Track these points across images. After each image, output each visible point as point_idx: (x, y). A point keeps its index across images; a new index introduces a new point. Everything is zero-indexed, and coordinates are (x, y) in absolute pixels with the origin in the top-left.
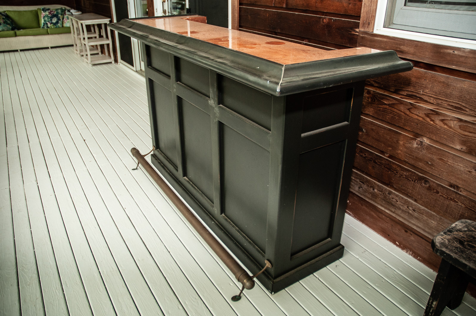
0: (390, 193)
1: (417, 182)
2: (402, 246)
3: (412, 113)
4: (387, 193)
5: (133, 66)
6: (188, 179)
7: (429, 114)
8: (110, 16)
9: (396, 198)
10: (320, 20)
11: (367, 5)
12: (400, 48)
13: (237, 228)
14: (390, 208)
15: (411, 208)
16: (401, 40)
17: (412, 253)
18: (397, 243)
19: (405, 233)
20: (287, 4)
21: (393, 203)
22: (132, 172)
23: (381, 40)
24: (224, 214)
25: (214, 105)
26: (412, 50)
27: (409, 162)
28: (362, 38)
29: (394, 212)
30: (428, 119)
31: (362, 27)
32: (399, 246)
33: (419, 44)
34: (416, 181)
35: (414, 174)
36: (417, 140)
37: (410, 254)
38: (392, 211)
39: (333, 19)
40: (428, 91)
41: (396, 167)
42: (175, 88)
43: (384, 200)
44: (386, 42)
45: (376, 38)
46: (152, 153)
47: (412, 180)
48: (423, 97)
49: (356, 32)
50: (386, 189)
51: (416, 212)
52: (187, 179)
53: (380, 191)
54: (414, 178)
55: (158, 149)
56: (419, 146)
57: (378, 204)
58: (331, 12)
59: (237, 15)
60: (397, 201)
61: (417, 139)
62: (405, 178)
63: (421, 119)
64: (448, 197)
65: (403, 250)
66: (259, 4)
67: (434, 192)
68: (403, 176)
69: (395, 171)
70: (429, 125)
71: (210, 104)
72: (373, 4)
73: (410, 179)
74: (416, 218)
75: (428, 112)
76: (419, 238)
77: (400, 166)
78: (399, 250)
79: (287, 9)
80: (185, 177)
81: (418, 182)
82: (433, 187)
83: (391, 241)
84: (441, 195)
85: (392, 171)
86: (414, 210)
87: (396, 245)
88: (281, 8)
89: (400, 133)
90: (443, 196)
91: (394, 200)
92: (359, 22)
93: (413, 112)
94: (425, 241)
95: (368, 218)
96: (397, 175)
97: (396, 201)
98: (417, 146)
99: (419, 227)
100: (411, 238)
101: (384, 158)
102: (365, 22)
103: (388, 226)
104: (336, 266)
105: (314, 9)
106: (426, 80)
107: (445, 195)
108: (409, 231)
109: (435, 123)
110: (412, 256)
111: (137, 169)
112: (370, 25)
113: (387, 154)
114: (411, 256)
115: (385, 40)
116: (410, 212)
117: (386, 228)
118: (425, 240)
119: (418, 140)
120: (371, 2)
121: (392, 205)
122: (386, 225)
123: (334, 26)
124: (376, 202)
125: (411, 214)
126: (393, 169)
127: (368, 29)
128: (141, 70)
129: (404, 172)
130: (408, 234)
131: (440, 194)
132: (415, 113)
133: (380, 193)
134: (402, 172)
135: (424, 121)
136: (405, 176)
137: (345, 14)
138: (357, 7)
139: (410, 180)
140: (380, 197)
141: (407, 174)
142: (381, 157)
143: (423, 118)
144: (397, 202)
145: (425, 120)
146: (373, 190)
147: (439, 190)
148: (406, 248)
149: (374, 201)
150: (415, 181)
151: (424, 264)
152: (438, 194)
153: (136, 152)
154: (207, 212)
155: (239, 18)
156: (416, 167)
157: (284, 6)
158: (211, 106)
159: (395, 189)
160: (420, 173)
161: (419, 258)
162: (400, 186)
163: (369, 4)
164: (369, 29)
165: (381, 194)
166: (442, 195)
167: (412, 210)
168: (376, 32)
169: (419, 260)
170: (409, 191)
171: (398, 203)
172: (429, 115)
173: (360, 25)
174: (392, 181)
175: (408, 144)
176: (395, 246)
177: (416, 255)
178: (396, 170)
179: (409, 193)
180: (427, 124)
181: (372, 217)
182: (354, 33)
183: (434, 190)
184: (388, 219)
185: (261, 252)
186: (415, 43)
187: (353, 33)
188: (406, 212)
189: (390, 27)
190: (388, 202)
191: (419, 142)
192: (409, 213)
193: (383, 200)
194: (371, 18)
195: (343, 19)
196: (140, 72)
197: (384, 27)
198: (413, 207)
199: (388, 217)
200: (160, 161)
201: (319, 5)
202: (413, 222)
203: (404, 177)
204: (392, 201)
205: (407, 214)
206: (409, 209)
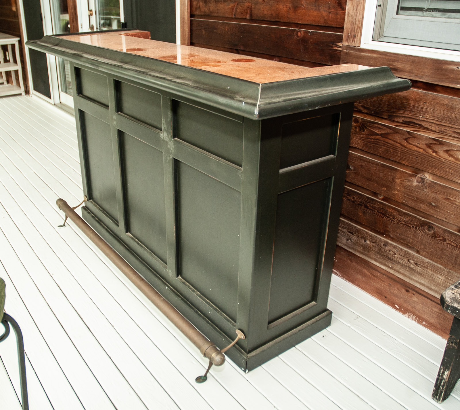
0: (386, 244)
1: (419, 229)
2: (402, 309)
3: (411, 144)
4: (382, 244)
5: (50, 98)
6: (132, 236)
7: (431, 144)
8: (18, 34)
9: (394, 250)
10: (294, 34)
11: (352, 13)
12: (393, 65)
13: (199, 293)
14: (386, 263)
15: (412, 262)
16: (394, 55)
17: (416, 318)
18: (396, 306)
19: (407, 293)
20: (251, 15)
21: (390, 256)
22: (59, 229)
23: (370, 56)
24: (181, 277)
25: (167, 139)
26: (408, 67)
27: (408, 204)
28: (347, 54)
29: (391, 268)
30: (430, 151)
31: (346, 41)
32: (399, 310)
33: (416, 60)
34: (418, 228)
35: (415, 218)
36: (417, 177)
37: (412, 319)
38: (389, 267)
39: (309, 32)
40: (428, 116)
41: (393, 211)
42: (115, 120)
43: (379, 254)
44: (376, 58)
45: (363, 54)
46: (83, 205)
47: (413, 227)
48: (423, 124)
49: (338, 47)
50: (381, 240)
51: (419, 265)
52: (130, 235)
53: (373, 243)
54: (415, 224)
55: (91, 200)
56: (420, 184)
57: (371, 258)
58: (307, 23)
59: (187, 30)
60: (395, 253)
61: (417, 175)
62: (404, 224)
63: (421, 151)
64: (457, 245)
65: (404, 314)
66: (216, 15)
67: (440, 240)
68: (401, 222)
69: (391, 216)
70: (431, 157)
71: (163, 138)
72: (358, 13)
73: (410, 225)
74: (420, 274)
75: (429, 142)
76: (424, 298)
77: (398, 211)
78: (399, 314)
79: (252, 20)
80: (128, 234)
81: (420, 229)
82: (439, 233)
83: (388, 304)
84: (448, 244)
85: (388, 217)
86: (416, 264)
87: (395, 309)
88: (244, 20)
89: (396, 169)
90: (451, 245)
91: (391, 252)
92: (342, 35)
93: (410, 142)
94: (431, 302)
95: (359, 277)
96: (395, 221)
97: (394, 254)
98: (417, 184)
99: (423, 285)
100: (414, 299)
101: (378, 202)
102: (349, 34)
103: (385, 286)
104: (323, 336)
105: (286, 20)
106: (426, 103)
107: (453, 242)
108: (410, 290)
109: (438, 155)
110: (415, 321)
111: (64, 225)
112: (356, 38)
113: (381, 195)
114: (414, 321)
115: (375, 55)
116: (412, 266)
117: (382, 288)
118: (431, 300)
119: (419, 177)
120: (356, 10)
121: (389, 259)
122: (382, 285)
123: (311, 40)
124: (369, 257)
125: (412, 269)
126: (388, 214)
127: (354, 42)
128: (60, 103)
129: (402, 217)
130: (410, 294)
131: (447, 241)
132: (414, 143)
133: (374, 244)
134: (400, 217)
135: (425, 153)
136: (404, 222)
137: (324, 25)
138: (339, 16)
139: (410, 227)
140: (373, 250)
141: (407, 219)
142: (373, 200)
143: (424, 150)
144: (395, 254)
146: (365, 241)
147: (446, 237)
148: (407, 311)
149: (366, 255)
150: (416, 228)
151: (431, 330)
152: (445, 243)
153: (63, 204)
154: (158, 275)
155: (190, 34)
156: (417, 210)
157: (248, 17)
158: (164, 141)
159: (392, 239)
160: (422, 217)
161: (424, 323)
162: (398, 234)
163: (354, 13)
164: (355, 43)
165: (374, 247)
166: (449, 243)
167: (414, 264)
168: (362, 46)
169: (424, 325)
170: (410, 240)
171: (396, 256)
172: (431, 145)
173: (344, 39)
174: (388, 229)
175: (407, 182)
176: (394, 310)
177: (420, 320)
178: (392, 216)
179: (409, 243)
180: (429, 156)
181: (365, 275)
182: (337, 48)
183: (439, 237)
184: (384, 276)
185: (231, 320)
186: (412, 58)
187: (335, 48)
188: (406, 266)
189: (380, 40)
190: (384, 256)
191: (420, 179)
192: (410, 267)
193: (378, 253)
194: (357, 30)
195: (322, 32)
196: (60, 105)
197: (372, 40)
198: (415, 260)
199: (384, 275)
200: (94, 214)
201: (292, 15)
202: (415, 278)
203: (403, 223)
204: (389, 254)
205: (408, 269)
206: (410, 262)
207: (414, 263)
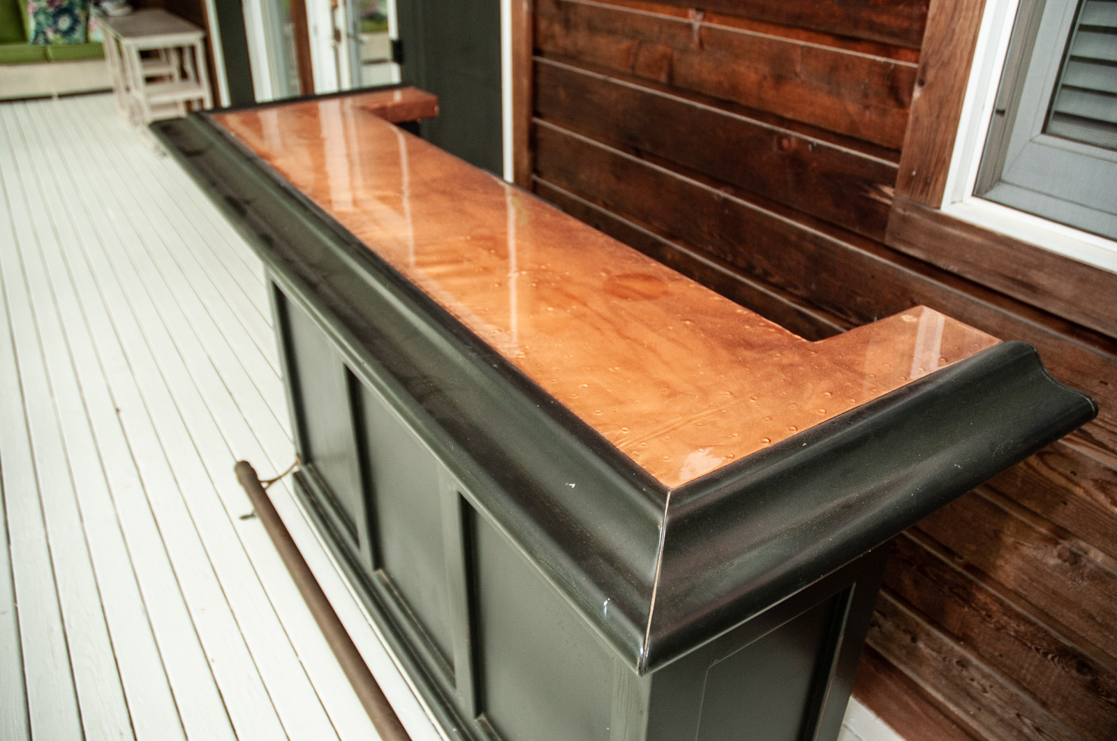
0: (963, 663)
1: (1052, 659)
3: (1053, 469)
4: (954, 661)
6: (387, 580)
7: (1109, 483)
9: (983, 682)
10: (772, 140)
11: (926, 123)
12: (1026, 275)
14: (962, 703)
15: (1028, 722)
20: (671, 75)
21: (972, 691)
22: (241, 525)
23: (964, 240)
24: (486, 718)
26: (1066, 288)
27: (1028, 598)
28: (904, 219)
29: (974, 717)
30: (1101, 497)
31: (904, 187)
33: (1094, 277)
34: (1050, 656)
35: (1044, 634)
36: (1060, 546)
38: (967, 712)
39: (811, 143)
40: (1110, 417)
41: (988, 600)
43: (946, 677)
44: (980, 248)
45: (949, 230)
46: (296, 469)
47: (1038, 650)
48: (1090, 431)
49: (882, 197)
50: (952, 650)
51: (1043, 735)
52: (384, 576)
53: (933, 650)
54: (1042, 646)
55: (308, 465)
56: (1067, 564)
57: (926, 681)
58: (806, 120)
59: (525, 82)
60: (984, 689)
61: (1061, 541)
62: (1014, 638)
63: (1079, 492)
66: (589, 59)
68: (1007, 630)
69: (983, 610)
70: (1106, 514)
72: (943, 125)
73: (1029, 644)
75: (1103, 477)
77: (1001, 603)
79: (671, 87)
80: (380, 571)
81: (1056, 661)
82: (1107, 688)
85: (974, 609)
86: (1038, 729)
88: (654, 83)
91: (975, 684)
92: (895, 171)
93: (1052, 464)
95: (894, 707)
96: (991, 623)
97: (982, 690)
98: (1059, 561)
101: (953, 570)
102: (914, 173)
105: (753, 103)
106: (1106, 384)
111: (251, 516)
112: (932, 186)
113: (961, 558)
115: (977, 239)
116: (1026, 730)
119: (1064, 547)
120: (938, 117)
121: (970, 696)
123: (815, 164)
124: (918, 674)
126: (976, 604)
127: (924, 195)
129: (1011, 621)
132: (1061, 469)
133: (934, 654)
134: (1005, 618)
135: (1089, 499)
136: (1015, 632)
137: (849, 134)
138: (889, 120)
139: (1030, 648)
140: (931, 665)
141: (1022, 628)
142: (942, 562)
143: (1087, 492)
144: (985, 691)
145: (1091, 496)
146: (914, 640)
149: (914, 670)
150: (1045, 655)
155: (531, 92)
156: (1052, 617)
157: (663, 78)
159: (981, 657)
160: (1064, 635)
162: (997, 654)
163: (932, 125)
164: (929, 198)
165: (935, 659)
167: (1032, 728)
168: (947, 208)
170: (1026, 675)
171: (986, 695)
172: (1109, 487)
173: (900, 180)
174: (972, 634)
175: (1031, 550)
178: (986, 609)
179: (1024, 680)
180: (1098, 509)
181: (906, 707)
182: (878, 198)
183: (1109, 695)
184: (954, 726)
186: (1081, 269)
187: (874, 197)
188: (1011, 726)
190: (957, 685)
191: (1068, 554)
192: (1020, 732)
193: (942, 674)
194: (936, 166)
195: (844, 150)
197: (973, 195)
198: (1037, 721)
199: (955, 723)
200: (315, 498)
201: (769, 94)
203: (1012, 633)
204: (970, 685)
205: (1015, 733)
206: (1022, 721)
207: (1033, 726)
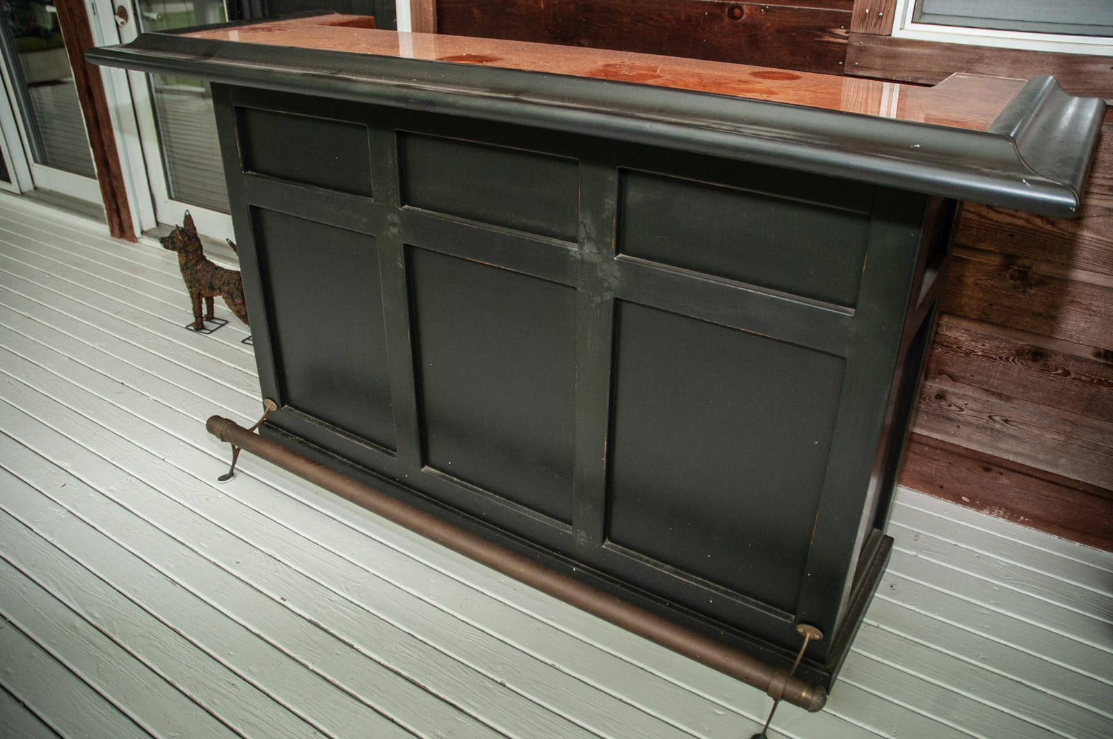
0: (942, 394)
1: (1013, 360)
2: (977, 502)
4: (934, 396)
5: (8, 180)
6: (439, 472)
9: (960, 403)
10: (724, 11)
14: (942, 427)
15: (998, 418)
16: (972, 50)
17: (1005, 513)
18: (964, 498)
19: (986, 474)
21: (950, 414)
22: (222, 486)
23: (915, 54)
24: (610, 540)
28: (862, 49)
29: (954, 435)
31: (859, 26)
32: (971, 504)
34: (1011, 358)
35: (1005, 343)
36: (1010, 271)
37: (998, 516)
38: (948, 434)
39: (763, 7)
43: (927, 413)
44: (930, 57)
45: (901, 49)
47: (1001, 358)
49: (835, 38)
50: (930, 389)
51: (1010, 423)
52: (434, 470)
54: (1004, 353)
55: (286, 406)
56: (1018, 281)
60: (961, 408)
61: (1011, 266)
62: (981, 355)
63: (1020, 222)
64: (1093, 380)
65: (982, 510)
67: (1058, 374)
68: (975, 352)
69: (953, 344)
70: (1043, 233)
73: (994, 356)
74: (1013, 437)
76: (1022, 477)
78: (971, 512)
81: (1016, 360)
82: (1055, 363)
83: (946, 498)
84: (1074, 379)
85: (946, 346)
86: (1006, 421)
87: (961, 503)
89: (966, 259)
90: (1080, 380)
91: (953, 408)
92: (850, 14)
94: (1036, 481)
96: (962, 352)
97: (958, 410)
98: (1011, 282)
99: (1022, 455)
100: (1001, 482)
102: (867, 11)
103: (940, 468)
104: (892, 586)
107: (1085, 375)
108: (992, 467)
109: (1058, 228)
110: (1004, 517)
111: (231, 474)
112: (884, 18)
114: (1001, 520)
115: (927, 51)
116: (997, 426)
117: (934, 472)
118: (1036, 478)
119: (1015, 270)
121: (951, 420)
122: (934, 466)
123: (769, 24)
125: (998, 431)
126: (947, 342)
127: (878, 26)
129: (977, 344)
130: (992, 474)
131: (1073, 375)
134: (973, 343)
135: (1030, 226)
136: (981, 351)
139: (996, 359)
141: (988, 346)
143: (1027, 221)
144: (962, 410)
145: (1031, 223)
147: (1070, 368)
148: (988, 504)
150: (1007, 359)
151: (1036, 527)
152: (1068, 377)
161: (1022, 518)
164: (882, 28)
166: (1077, 376)
167: (1002, 422)
168: (897, 33)
169: (1023, 523)
170: (993, 382)
171: (964, 413)
173: (854, 21)
174: (947, 368)
175: (989, 280)
176: (959, 508)
177: (1013, 514)
178: (955, 343)
179: (992, 386)
180: (1036, 231)
182: (832, 39)
183: (1057, 369)
184: (938, 451)
187: (827, 40)
188: (986, 428)
189: (922, 21)
190: (938, 416)
191: (1017, 274)
192: (993, 429)
193: (924, 412)
194: (886, 2)
195: (796, 7)
196: (35, 194)
197: (912, 22)
198: (1005, 415)
199: (937, 448)
202: (1005, 446)
203: (980, 353)
204: (948, 410)
205: (989, 432)
206: (993, 420)
207: (1003, 420)
